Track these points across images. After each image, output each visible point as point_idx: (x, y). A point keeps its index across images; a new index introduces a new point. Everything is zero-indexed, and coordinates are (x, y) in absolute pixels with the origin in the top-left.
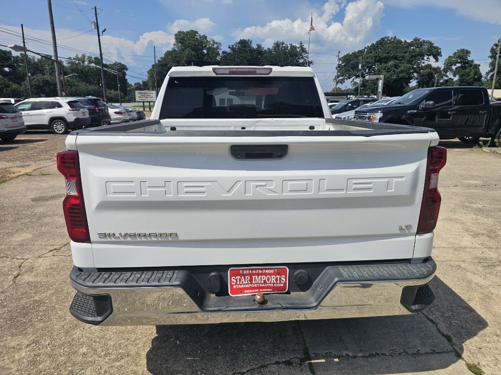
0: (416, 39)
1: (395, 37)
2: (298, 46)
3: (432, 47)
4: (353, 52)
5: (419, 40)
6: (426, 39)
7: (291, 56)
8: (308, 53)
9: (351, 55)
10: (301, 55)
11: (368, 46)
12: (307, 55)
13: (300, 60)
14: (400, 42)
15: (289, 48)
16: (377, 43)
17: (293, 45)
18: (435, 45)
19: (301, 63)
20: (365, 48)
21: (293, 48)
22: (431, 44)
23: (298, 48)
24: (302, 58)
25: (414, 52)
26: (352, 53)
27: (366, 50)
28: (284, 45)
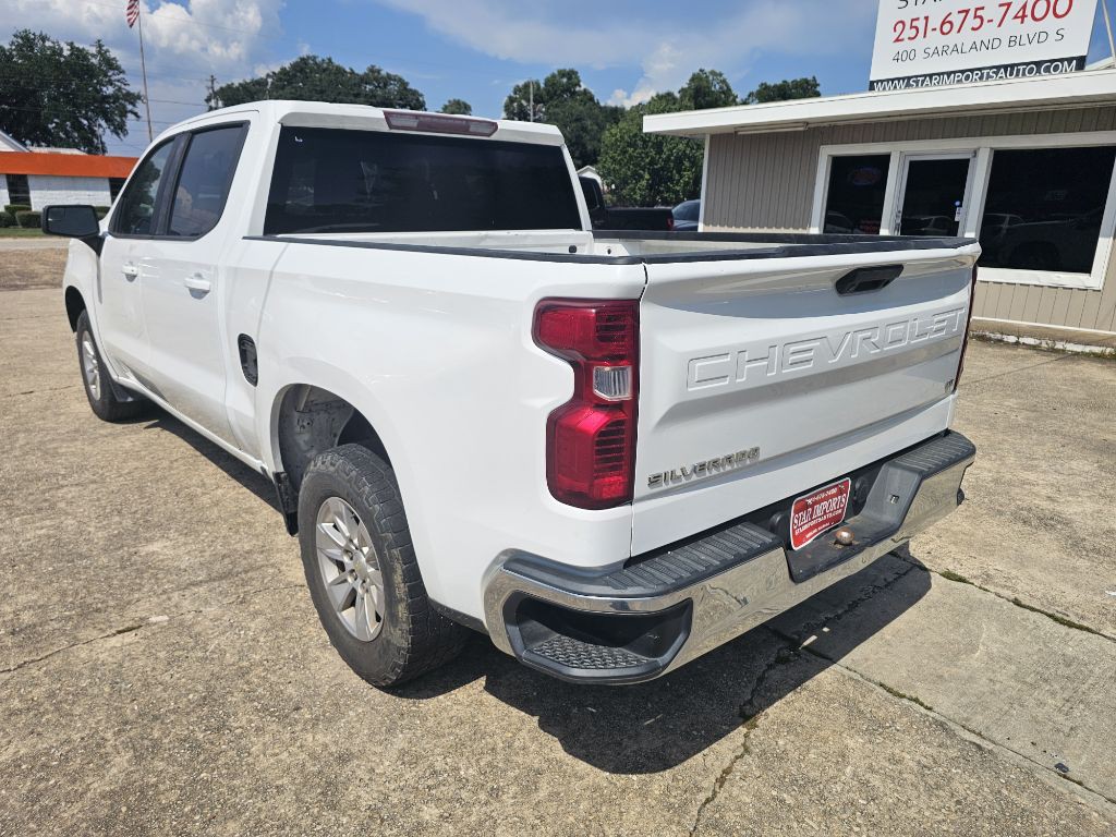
0: (372, 70)
1: (330, 60)
2: (93, 50)
3: (405, 88)
4: (241, 82)
5: (379, 71)
6: (393, 72)
7: (75, 74)
8: (123, 72)
9: (237, 89)
10: (106, 76)
11: (274, 73)
12: (121, 76)
13: (104, 89)
14: (340, 71)
15: (66, 53)
16: (294, 66)
17: (77, 45)
18: (411, 86)
19: (108, 97)
20: (268, 76)
21: (78, 53)
22: (404, 84)
23: (93, 56)
24: (111, 83)
25: (375, 96)
26: (240, 84)
27: (270, 80)
28: (48, 44)
